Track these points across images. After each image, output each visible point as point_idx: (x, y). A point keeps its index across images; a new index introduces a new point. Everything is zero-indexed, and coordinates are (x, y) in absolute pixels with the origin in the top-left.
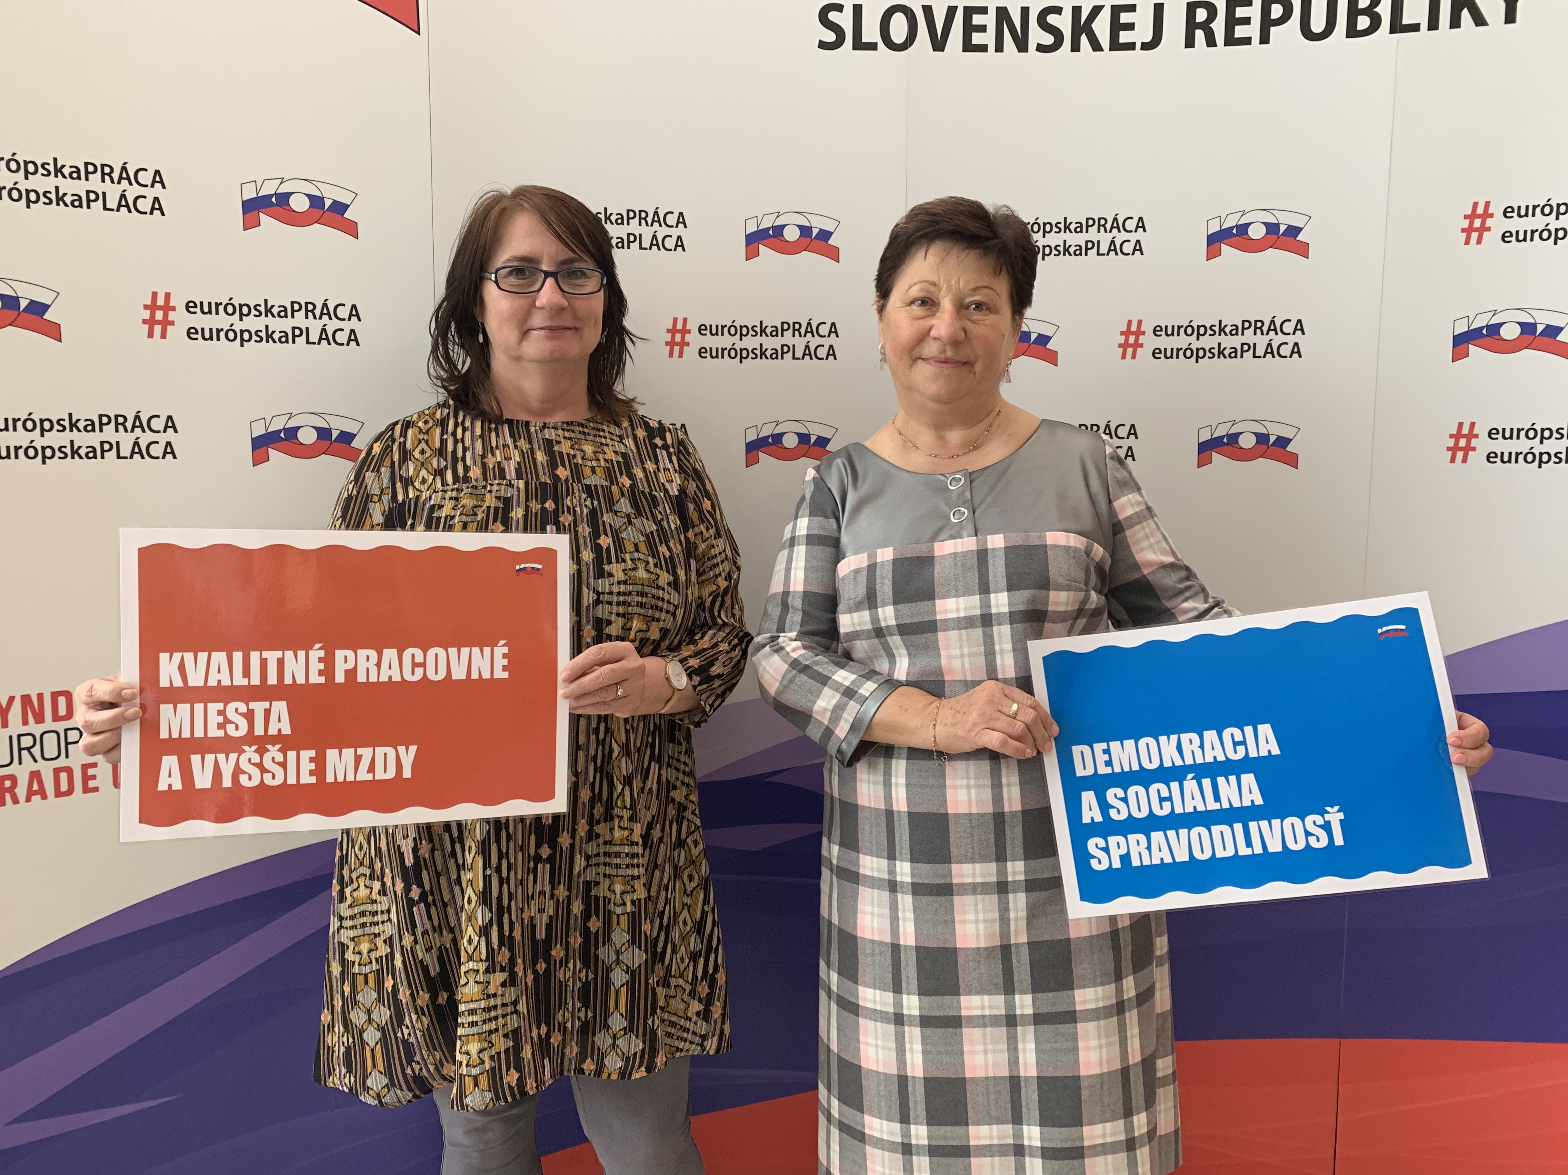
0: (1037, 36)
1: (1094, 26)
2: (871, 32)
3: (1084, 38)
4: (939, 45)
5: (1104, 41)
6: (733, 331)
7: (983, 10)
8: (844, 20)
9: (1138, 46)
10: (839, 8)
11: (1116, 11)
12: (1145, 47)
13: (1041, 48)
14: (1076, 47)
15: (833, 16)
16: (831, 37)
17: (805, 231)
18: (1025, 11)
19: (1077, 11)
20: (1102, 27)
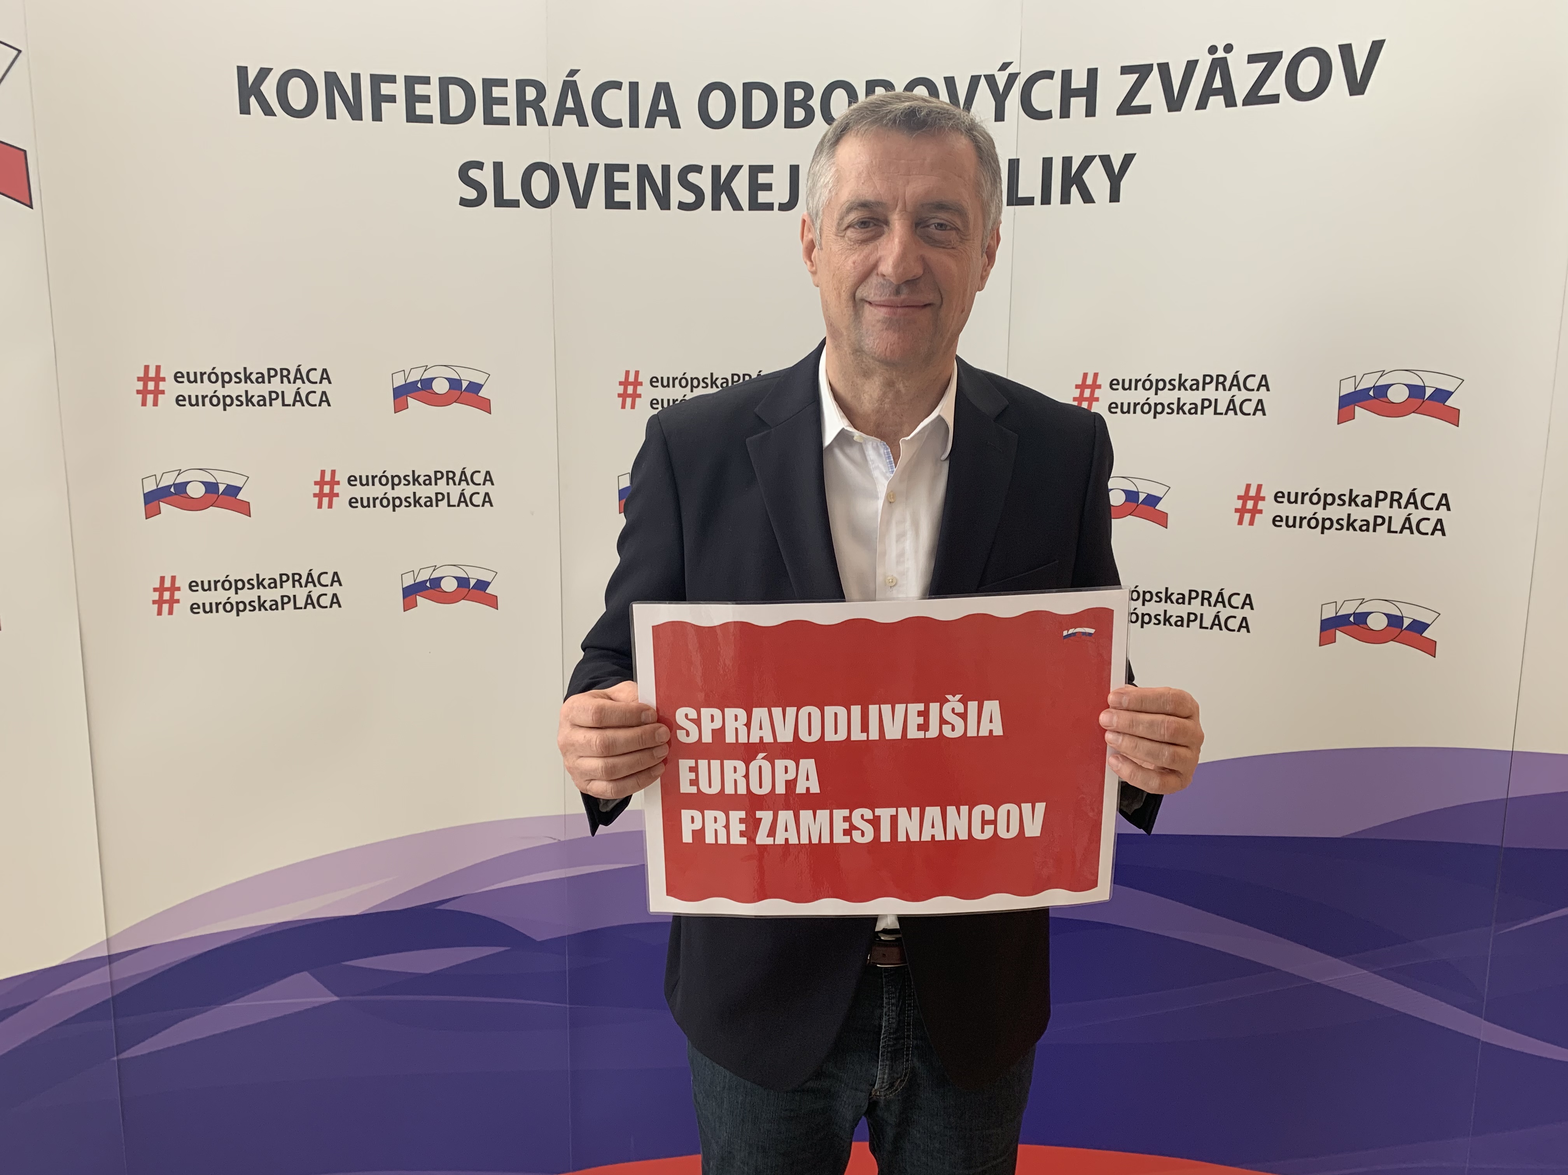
0: (679, 194)
1: (732, 185)
2: (513, 190)
3: (724, 197)
4: (581, 201)
5: (744, 200)
6: (384, 480)
7: (625, 168)
8: (485, 178)
9: (776, 207)
10: (479, 165)
11: (755, 171)
12: (783, 207)
13: (683, 206)
14: (716, 206)
15: (473, 173)
16: (472, 194)
17: (455, 384)
18: (666, 169)
19: (716, 170)
20: (741, 186)
